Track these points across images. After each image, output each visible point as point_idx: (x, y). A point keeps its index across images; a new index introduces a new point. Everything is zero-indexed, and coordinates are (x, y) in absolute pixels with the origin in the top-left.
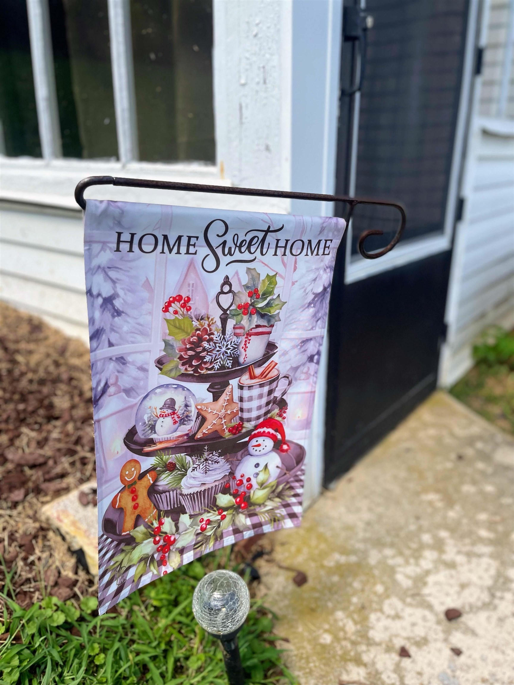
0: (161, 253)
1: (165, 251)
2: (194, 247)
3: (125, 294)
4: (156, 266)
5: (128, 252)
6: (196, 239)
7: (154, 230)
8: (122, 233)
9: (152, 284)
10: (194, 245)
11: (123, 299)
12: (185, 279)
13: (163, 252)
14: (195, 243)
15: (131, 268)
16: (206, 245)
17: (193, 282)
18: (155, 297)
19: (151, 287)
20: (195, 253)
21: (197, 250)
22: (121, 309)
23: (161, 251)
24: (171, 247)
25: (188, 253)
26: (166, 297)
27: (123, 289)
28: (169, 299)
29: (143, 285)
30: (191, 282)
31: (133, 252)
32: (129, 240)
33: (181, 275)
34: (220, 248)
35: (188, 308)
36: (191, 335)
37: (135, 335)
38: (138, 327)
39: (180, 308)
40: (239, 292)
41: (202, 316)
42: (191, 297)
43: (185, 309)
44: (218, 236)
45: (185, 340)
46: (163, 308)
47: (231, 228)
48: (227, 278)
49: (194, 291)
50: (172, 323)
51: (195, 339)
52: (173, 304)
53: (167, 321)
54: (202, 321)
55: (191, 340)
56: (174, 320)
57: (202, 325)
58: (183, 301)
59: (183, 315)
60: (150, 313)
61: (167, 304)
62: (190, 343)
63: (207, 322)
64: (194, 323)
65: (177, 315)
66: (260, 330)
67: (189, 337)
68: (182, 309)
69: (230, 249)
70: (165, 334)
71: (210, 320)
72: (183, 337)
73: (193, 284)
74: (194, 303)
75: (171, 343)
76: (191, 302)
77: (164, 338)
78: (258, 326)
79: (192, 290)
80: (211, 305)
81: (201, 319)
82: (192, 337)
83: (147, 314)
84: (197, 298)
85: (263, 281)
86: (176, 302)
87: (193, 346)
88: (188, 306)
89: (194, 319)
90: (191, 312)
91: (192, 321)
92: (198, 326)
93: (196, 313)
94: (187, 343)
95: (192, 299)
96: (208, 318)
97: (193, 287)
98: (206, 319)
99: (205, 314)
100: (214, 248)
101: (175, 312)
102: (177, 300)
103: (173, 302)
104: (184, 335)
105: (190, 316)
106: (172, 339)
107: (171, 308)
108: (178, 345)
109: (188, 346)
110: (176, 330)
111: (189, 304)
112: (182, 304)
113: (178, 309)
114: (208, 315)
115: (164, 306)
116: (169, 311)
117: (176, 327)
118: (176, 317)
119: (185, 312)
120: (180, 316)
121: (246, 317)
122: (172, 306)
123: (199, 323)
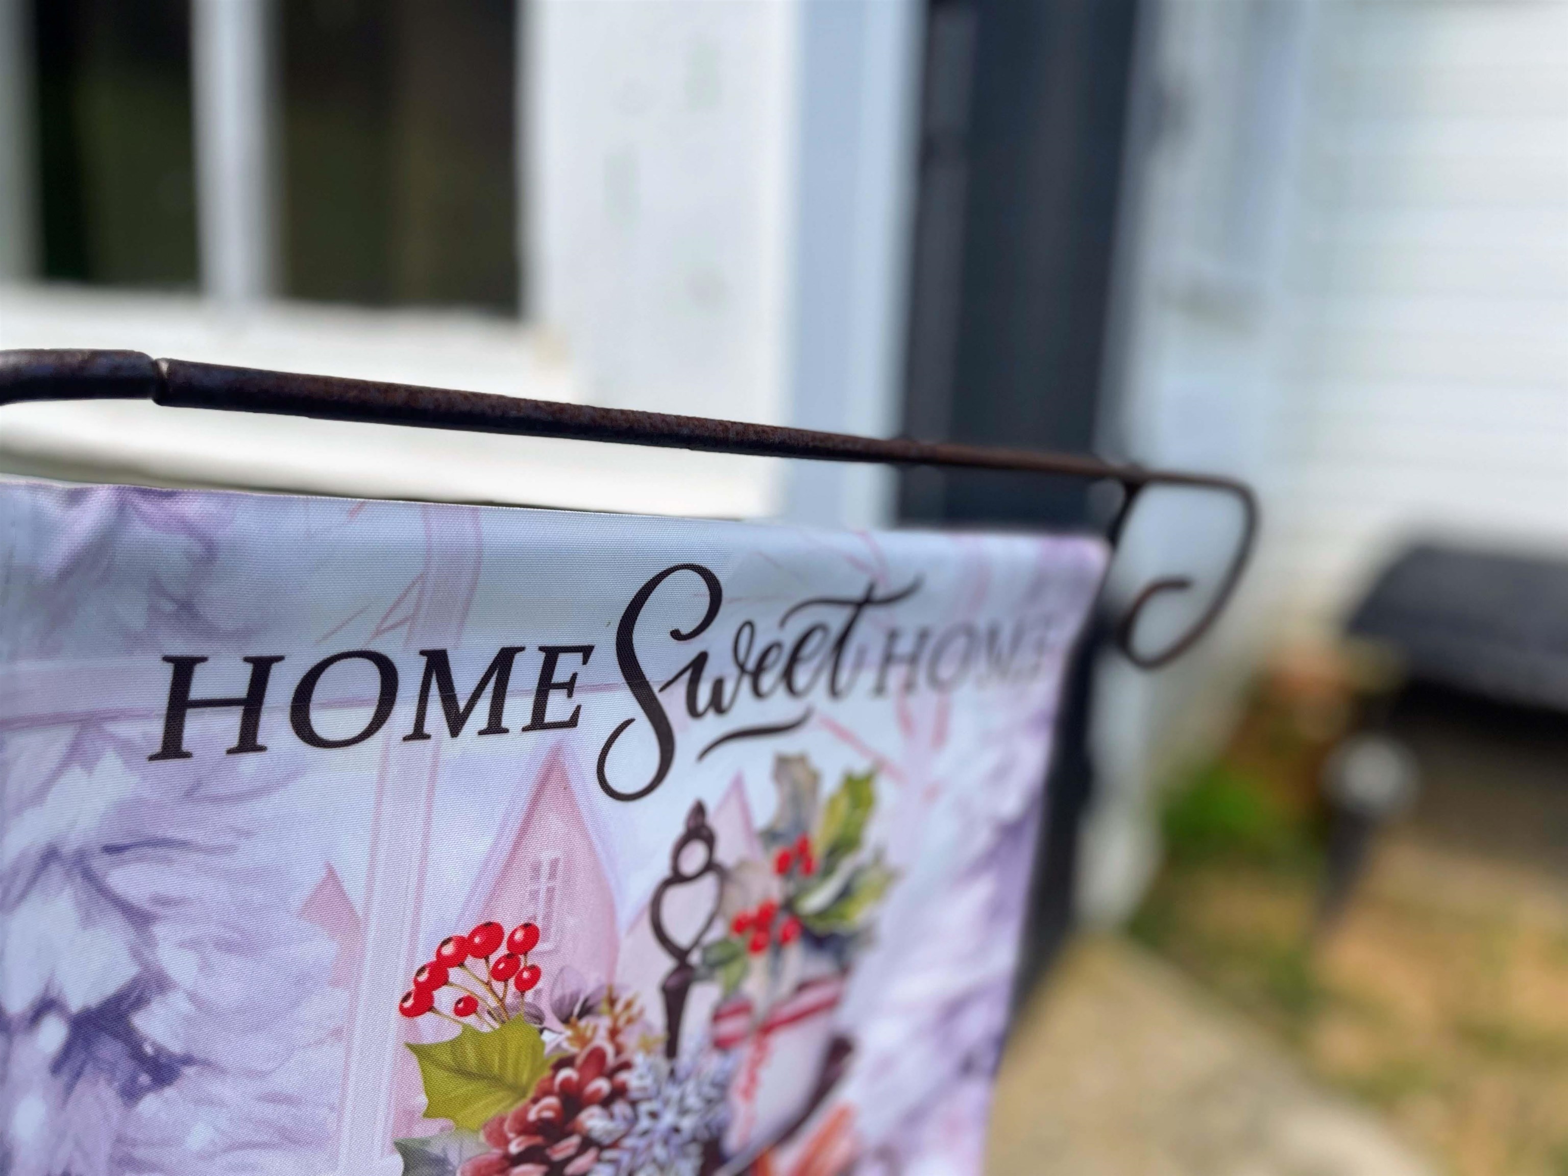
0: (406, 739)
1: (427, 729)
2: (570, 695)
3: (205, 967)
4: (379, 803)
5: (230, 752)
6: (579, 656)
7: (379, 632)
8: (203, 659)
9: (355, 889)
10: (569, 687)
11: (192, 997)
12: (517, 845)
13: (419, 733)
14: (574, 676)
15: (248, 834)
16: (624, 681)
17: (557, 854)
18: (369, 955)
19: (352, 911)
20: (572, 722)
21: (579, 708)
22: (176, 1047)
23: (410, 731)
24: (462, 705)
25: (538, 722)
26: (421, 948)
27: (193, 944)
28: (439, 952)
29: (309, 904)
30: (546, 857)
31: (262, 749)
32: (241, 690)
33: (503, 826)
34: (680, 690)
35: (526, 975)
36: (531, 1094)
37: (253, 1156)
38: (270, 1111)
39: (488, 984)
40: (743, 864)
41: (586, 1001)
42: (539, 924)
43: (512, 981)
44: (676, 635)
45: (502, 1121)
46: (405, 999)
47: (733, 600)
48: (699, 810)
49: (558, 894)
50: (447, 1058)
51: (548, 1108)
52: (454, 973)
53: (421, 1052)
54: (583, 1023)
55: (532, 1116)
56: (454, 1044)
57: (581, 1039)
58: (503, 950)
59: (502, 1013)
60: (337, 1033)
61: (423, 977)
62: (525, 1128)
63: (604, 1023)
64: (547, 1036)
65: (471, 1020)
66: (810, 998)
67: (520, 1105)
68: (498, 986)
69: (718, 685)
70: (408, 1116)
71: (619, 1007)
72: (492, 1113)
73: (554, 863)
74: (555, 951)
75: (435, 1150)
76: (540, 947)
77: (402, 1136)
78: (802, 987)
79: (551, 891)
80: (627, 944)
81: (581, 1015)
82: (535, 1101)
83: (320, 1042)
84: (571, 921)
85: (833, 801)
86: (469, 961)
87: (538, 1140)
88: (526, 968)
89: (551, 1020)
90: (538, 993)
91: (541, 1031)
92: (565, 1045)
93: (558, 994)
94: (511, 1135)
95: (547, 929)
96: (612, 1002)
97: (552, 875)
98: (604, 1007)
99: (600, 988)
100: (656, 689)
101: (461, 1005)
102: (477, 946)
103: (457, 960)
104: (500, 1101)
105: (533, 1011)
106: (442, 1130)
107: (444, 989)
108: (467, 1154)
109: (514, 1148)
110: (465, 1088)
111: (531, 959)
112: (498, 963)
113: (480, 991)
114: (611, 989)
115: (412, 987)
116: (436, 1005)
117: (462, 1072)
118: (466, 1027)
119: (509, 1000)
120: (487, 1017)
121: (759, 963)
122: (451, 979)
123: (569, 1033)
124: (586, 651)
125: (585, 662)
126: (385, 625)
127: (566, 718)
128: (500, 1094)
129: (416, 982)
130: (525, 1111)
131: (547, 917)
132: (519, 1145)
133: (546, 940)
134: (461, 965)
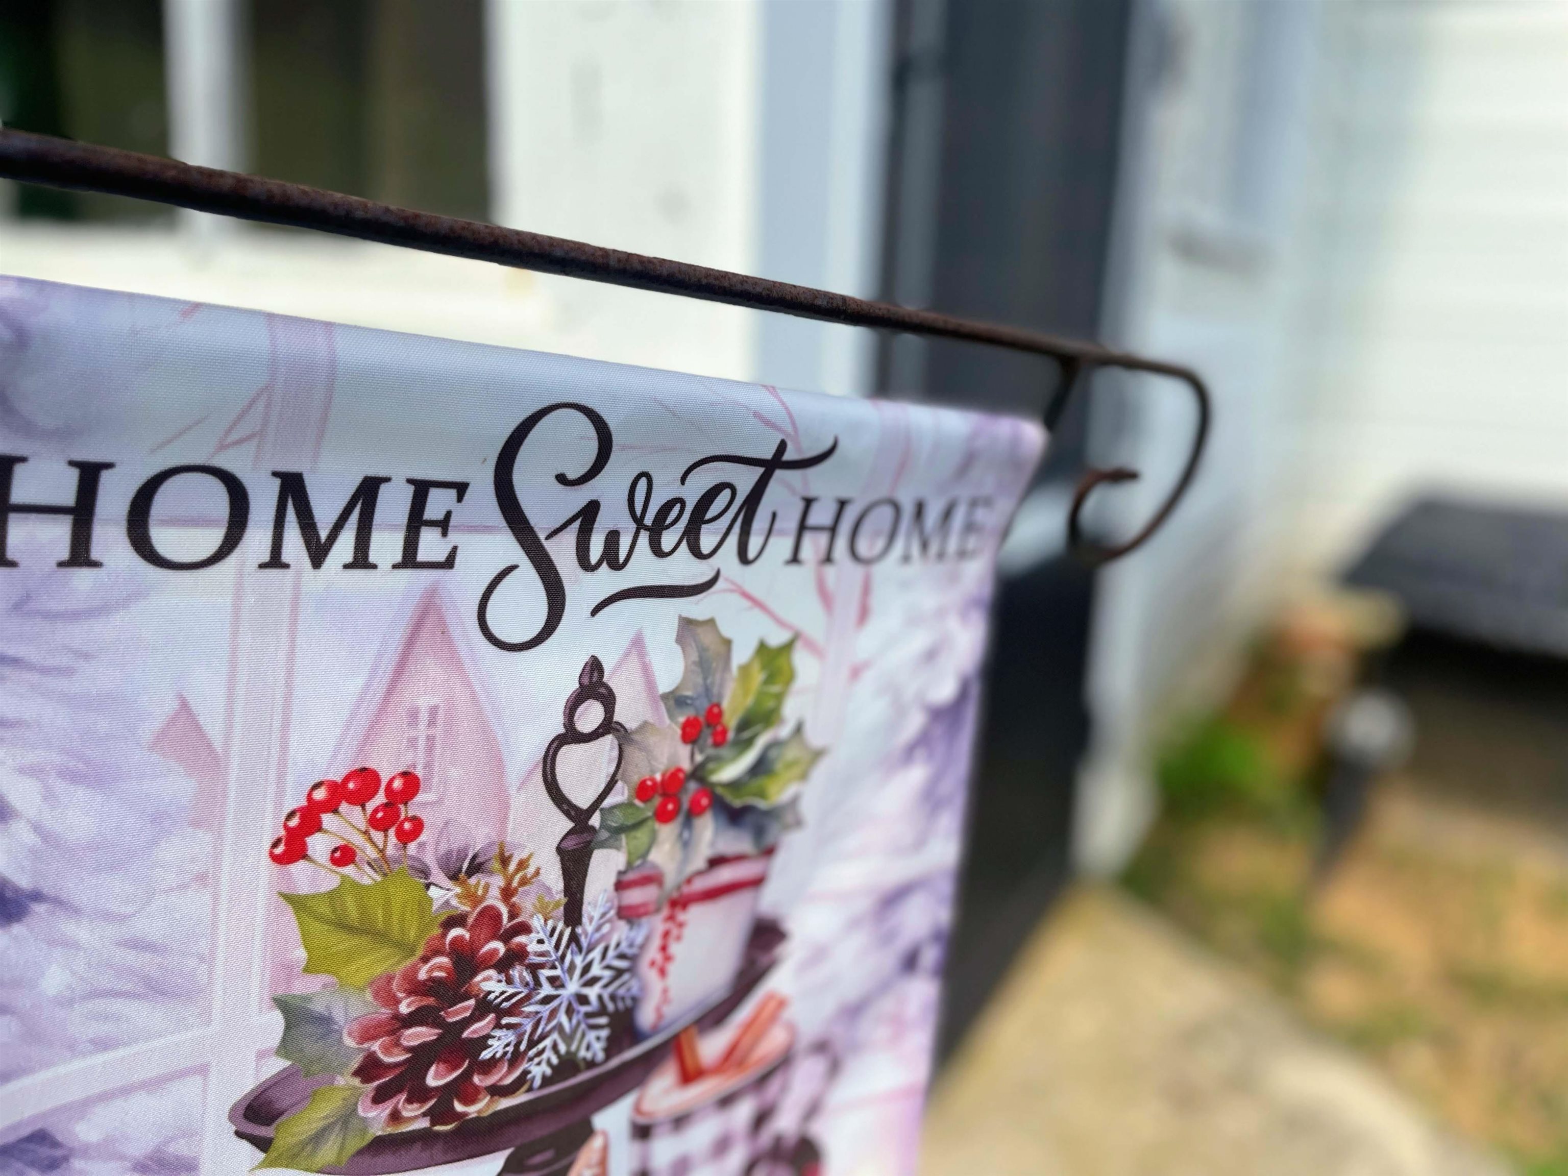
0: (262, 566)
1: (285, 557)
2: (445, 534)
3: (49, 796)
4: (235, 634)
5: (61, 564)
6: (453, 493)
7: (222, 447)
8: (23, 460)
9: (213, 728)
10: (444, 525)
11: (37, 828)
12: (391, 690)
13: (275, 561)
14: (448, 514)
15: (86, 656)
16: (504, 524)
17: (435, 701)
18: (232, 794)
19: (209, 746)
20: (449, 563)
21: (455, 549)
22: (23, 881)
23: (266, 558)
24: (324, 534)
25: (409, 560)
26: (289, 792)
27: (32, 771)
28: (309, 796)
29: (162, 736)
30: (424, 703)
31: (96, 564)
32: (67, 496)
33: (374, 669)
34: (569, 538)
35: (407, 826)
36: (420, 953)
37: (117, 1005)
38: (131, 957)
39: (366, 833)
40: (644, 726)
41: (475, 857)
42: (419, 772)
43: (392, 832)
44: (562, 479)
45: (390, 979)
46: (275, 845)
47: (624, 448)
48: (595, 666)
49: (438, 743)
50: (324, 909)
51: (440, 968)
52: (327, 819)
53: (296, 902)
54: (473, 881)
55: (422, 975)
56: (332, 895)
57: (473, 898)
58: (380, 799)
59: (382, 864)
60: (201, 878)
61: (294, 822)
62: (416, 988)
63: (497, 882)
64: (433, 892)
65: (349, 870)
66: (725, 875)
67: (408, 963)
68: (377, 836)
69: (613, 538)
70: (286, 970)
71: (512, 867)
72: (379, 970)
73: (434, 711)
74: (439, 802)
75: (318, 1007)
76: (421, 797)
77: (280, 992)
78: (716, 862)
79: (430, 739)
80: (517, 801)
81: (471, 872)
82: (425, 959)
83: (183, 887)
84: (454, 773)
85: (745, 670)
86: (344, 807)
87: (431, 1001)
88: (407, 819)
89: (438, 876)
90: (422, 846)
91: (428, 886)
92: (454, 902)
93: (443, 848)
94: (401, 995)
95: (428, 779)
96: (505, 861)
97: (432, 723)
98: (496, 865)
99: (490, 844)
100: (542, 537)
101: (337, 854)
102: (352, 792)
103: (331, 806)
104: (387, 958)
105: (417, 864)
106: (325, 986)
107: (318, 836)
108: (355, 1013)
109: (404, 1008)
110: (345, 943)
111: (413, 809)
112: (376, 811)
113: (357, 840)
114: (502, 846)
115: (282, 833)
116: (310, 853)
117: (343, 925)
118: (344, 877)
119: (390, 851)
120: (367, 869)
121: (668, 832)
122: (325, 825)
123: (458, 890)
124: (461, 489)
125: (460, 499)
126: (230, 439)
127: (441, 557)
128: (386, 951)
129: (286, 827)
130: (415, 970)
131: (428, 766)
132: (409, 1005)
133: (429, 789)
134: (335, 811)
